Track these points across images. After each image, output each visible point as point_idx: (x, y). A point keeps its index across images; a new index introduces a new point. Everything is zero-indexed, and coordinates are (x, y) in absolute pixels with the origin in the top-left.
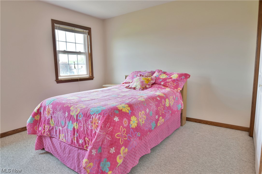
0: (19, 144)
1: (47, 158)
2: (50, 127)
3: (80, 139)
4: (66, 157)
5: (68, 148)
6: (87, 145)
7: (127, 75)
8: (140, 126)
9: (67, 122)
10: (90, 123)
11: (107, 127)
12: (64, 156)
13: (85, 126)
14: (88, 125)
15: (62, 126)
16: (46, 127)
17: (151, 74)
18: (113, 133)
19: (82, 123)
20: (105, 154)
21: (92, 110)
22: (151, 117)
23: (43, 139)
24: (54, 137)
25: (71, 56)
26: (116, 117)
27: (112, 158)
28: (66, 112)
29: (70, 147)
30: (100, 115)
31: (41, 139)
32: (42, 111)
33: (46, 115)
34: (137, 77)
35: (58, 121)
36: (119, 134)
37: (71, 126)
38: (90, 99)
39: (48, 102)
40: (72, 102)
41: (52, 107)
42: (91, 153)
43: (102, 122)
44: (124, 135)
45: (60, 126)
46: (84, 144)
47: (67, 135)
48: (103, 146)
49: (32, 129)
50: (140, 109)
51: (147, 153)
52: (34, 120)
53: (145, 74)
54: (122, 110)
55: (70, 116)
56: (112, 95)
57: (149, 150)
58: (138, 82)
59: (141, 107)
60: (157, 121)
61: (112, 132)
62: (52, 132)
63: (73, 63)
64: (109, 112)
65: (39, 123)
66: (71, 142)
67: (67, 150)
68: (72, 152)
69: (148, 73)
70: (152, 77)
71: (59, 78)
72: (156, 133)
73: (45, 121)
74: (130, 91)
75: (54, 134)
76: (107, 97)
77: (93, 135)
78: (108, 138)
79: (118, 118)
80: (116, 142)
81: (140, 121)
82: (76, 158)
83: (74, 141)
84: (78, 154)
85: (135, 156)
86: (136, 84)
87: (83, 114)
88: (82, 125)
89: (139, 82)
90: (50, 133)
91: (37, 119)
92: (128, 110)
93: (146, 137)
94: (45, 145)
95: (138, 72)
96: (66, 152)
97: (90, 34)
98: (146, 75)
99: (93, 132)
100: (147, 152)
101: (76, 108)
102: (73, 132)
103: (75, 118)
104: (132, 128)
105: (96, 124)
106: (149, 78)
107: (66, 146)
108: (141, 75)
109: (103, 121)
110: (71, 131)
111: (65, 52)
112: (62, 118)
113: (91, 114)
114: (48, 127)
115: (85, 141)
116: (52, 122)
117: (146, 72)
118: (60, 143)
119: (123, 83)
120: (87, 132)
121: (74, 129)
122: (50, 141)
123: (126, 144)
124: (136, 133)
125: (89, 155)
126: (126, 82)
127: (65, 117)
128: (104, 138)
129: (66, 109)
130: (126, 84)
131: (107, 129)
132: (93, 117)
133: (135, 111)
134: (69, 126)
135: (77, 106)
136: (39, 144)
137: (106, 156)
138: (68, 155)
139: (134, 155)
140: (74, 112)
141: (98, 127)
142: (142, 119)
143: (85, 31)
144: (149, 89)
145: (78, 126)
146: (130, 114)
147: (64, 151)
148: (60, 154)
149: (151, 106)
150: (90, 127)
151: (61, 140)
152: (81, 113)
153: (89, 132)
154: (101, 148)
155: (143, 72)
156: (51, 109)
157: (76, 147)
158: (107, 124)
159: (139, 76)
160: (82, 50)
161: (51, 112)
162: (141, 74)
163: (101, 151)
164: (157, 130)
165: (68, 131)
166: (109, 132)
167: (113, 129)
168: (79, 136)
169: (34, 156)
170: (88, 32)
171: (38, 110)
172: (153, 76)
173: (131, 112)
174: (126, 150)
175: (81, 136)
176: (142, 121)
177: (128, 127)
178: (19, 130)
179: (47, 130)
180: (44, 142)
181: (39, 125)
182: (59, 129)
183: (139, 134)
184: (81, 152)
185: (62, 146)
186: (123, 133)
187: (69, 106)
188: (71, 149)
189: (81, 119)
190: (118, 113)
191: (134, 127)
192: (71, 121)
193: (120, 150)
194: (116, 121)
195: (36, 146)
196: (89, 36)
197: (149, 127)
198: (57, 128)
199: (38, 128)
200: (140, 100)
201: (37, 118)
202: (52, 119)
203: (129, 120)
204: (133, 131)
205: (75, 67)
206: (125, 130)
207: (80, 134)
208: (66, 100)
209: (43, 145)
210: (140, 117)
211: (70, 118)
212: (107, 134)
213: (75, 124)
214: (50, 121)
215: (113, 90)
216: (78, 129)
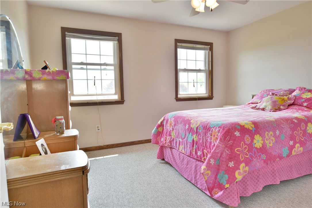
0: (144, 153)
1: (166, 167)
2: (171, 139)
3: (199, 151)
4: (184, 168)
5: (186, 159)
6: (205, 158)
7: (254, 94)
8: (266, 148)
9: (187, 134)
10: (209, 135)
11: (227, 140)
12: (182, 167)
13: (204, 138)
14: (207, 137)
15: (182, 138)
16: (167, 138)
17: (289, 93)
18: (233, 148)
19: (201, 136)
20: (224, 167)
21: (212, 123)
22: (283, 141)
23: (164, 150)
24: (174, 148)
25: (191, 74)
26: (237, 131)
27: (230, 172)
28: (187, 125)
29: (189, 158)
30: (220, 128)
31: (162, 149)
32: (165, 124)
33: (168, 127)
34: (268, 96)
35: (179, 132)
36: (239, 149)
37: (191, 138)
38: (210, 115)
39: (170, 115)
40: (192, 117)
41: (174, 120)
42: (210, 162)
43: (221, 135)
44: (245, 151)
45: (181, 138)
46: (202, 156)
47: (186, 146)
48: (221, 159)
49: (155, 139)
50: (267, 129)
51: (274, 184)
52: (158, 131)
53: (279, 93)
54: (244, 126)
55: (190, 128)
56: (234, 114)
57: (277, 180)
58: (268, 101)
59: (269, 127)
60: (291, 148)
61: (232, 146)
62: (173, 143)
63: (193, 81)
64: (230, 126)
65: (162, 135)
66: (190, 153)
67: (185, 161)
68: (190, 163)
69: (284, 91)
70: (290, 96)
71: (178, 96)
72: (290, 164)
73: (167, 133)
74: (256, 111)
75: (175, 145)
76: (229, 115)
77: (211, 148)
78: (227, 151)
79: (239, 133)
80: (235, 157)
81: (267, 142)
82: (193, 169)
83: (193, 152)
84: (195, 165)
85: (258, 181)
86: (265, 104)
87: (203, 127)
88: (201, 138)
89: (270, 102)
90: (171, 144)
91: (160, 131)
92: (252, 127)
93: (273, 164)
94: (166, 155)
95: (269, 91)
96: (184, 163)
97: (211, 49)
98: (281, 94)
99: (212, 145)
100: (275, 182)
101: (196, 121)
102: (192, 144)
103: (194, 131)
104: (255, 147)
105: (216, 136)
106: (285, 97)
107: (185, 157)
108: (273, 94)
109: (223, 134)
110: (190, 143)
111: (185, 70)
112: (183, 130)
113: (211, 127)
114: (169, 138)
115: (203, 153)
116: (173, 134)
117: (281, 90)
118: (179, 154)
119: (249, 104)
120: (206, 145)
121: (193, 140)
122: (170, 152)
123: (248, 162)
124: (260, 155)
125: (207, 163)
126: (253, 102)
127: (185, 129)
128: (223, 151)
129: (187, 122)
130: (252, 105)
131: (227, 142)
132: (212, 129)
133: (261, 130)
134: (189, 137)
135: (197, 119)
136: (160, 153)
137: (224, 169)
138: (185, 166)
139: (256, 179)
140: (195, 124)
141: (217, 140)
142: (270, 141)
143: (206, 47)
144: (284, 111)
145: (197, 138)
146: (253, 131)
147: (182, 162)
148: (179, 165)
149: (282, 128)
150: (209, 139)
151: (180, 151)
152: (201, 126)
153: (208, 144)
154: (219, 160)
155: (278, 90)
156: (173, 122)
157: (194, 159)
158: (226, 137)
159: (271, 95)
160: (203, 68)
161: (172, 124)
162: (274, 92)
163: (220, 163)
164: (291, 160)
165: (187, 142)
166: (228, 145)
167: (233, 143)
168: (197, 148)
169: (156, 163)
170: (210, 48)
171: (162, 122)
172: (292, 95)
173: (254, 130)
174: (247, 168)
175: (199, 148)
176: (270, 144)
177: (251, 146)
178: (143, 141)
179: (168, 141)
180: (165, 153)
181: (161, 136)
182: (179, 141)
183: (264, 157)
184: (198, 163)
185: (181, 157)
186: (244, 150)
187: (190, 119)
188: (189, 160)
189: (200, 131)
190: (240, 128)
191: (258, 147)
192: (191, 134)
193: (239, 165)
194: (237, 135)
195: (158, 155)
196: (210, 52)
197: (279, 152)
198: (177, 140)
199: (161, 139)
200: (268, 119)
201: (160, 129)
202: (174, 131)
203: (253, 139)
204: (256, 151)
205: (194, 85)
206: (246, 147)
207: (199, 146)
208: (186, 115)
209: (163, 156)
210: (267, 137)
211: (190, 130)
212: (226, 147)
213: (195, 136)
214: (171, 133)
215: (235, 109)
216: (197, 141)
